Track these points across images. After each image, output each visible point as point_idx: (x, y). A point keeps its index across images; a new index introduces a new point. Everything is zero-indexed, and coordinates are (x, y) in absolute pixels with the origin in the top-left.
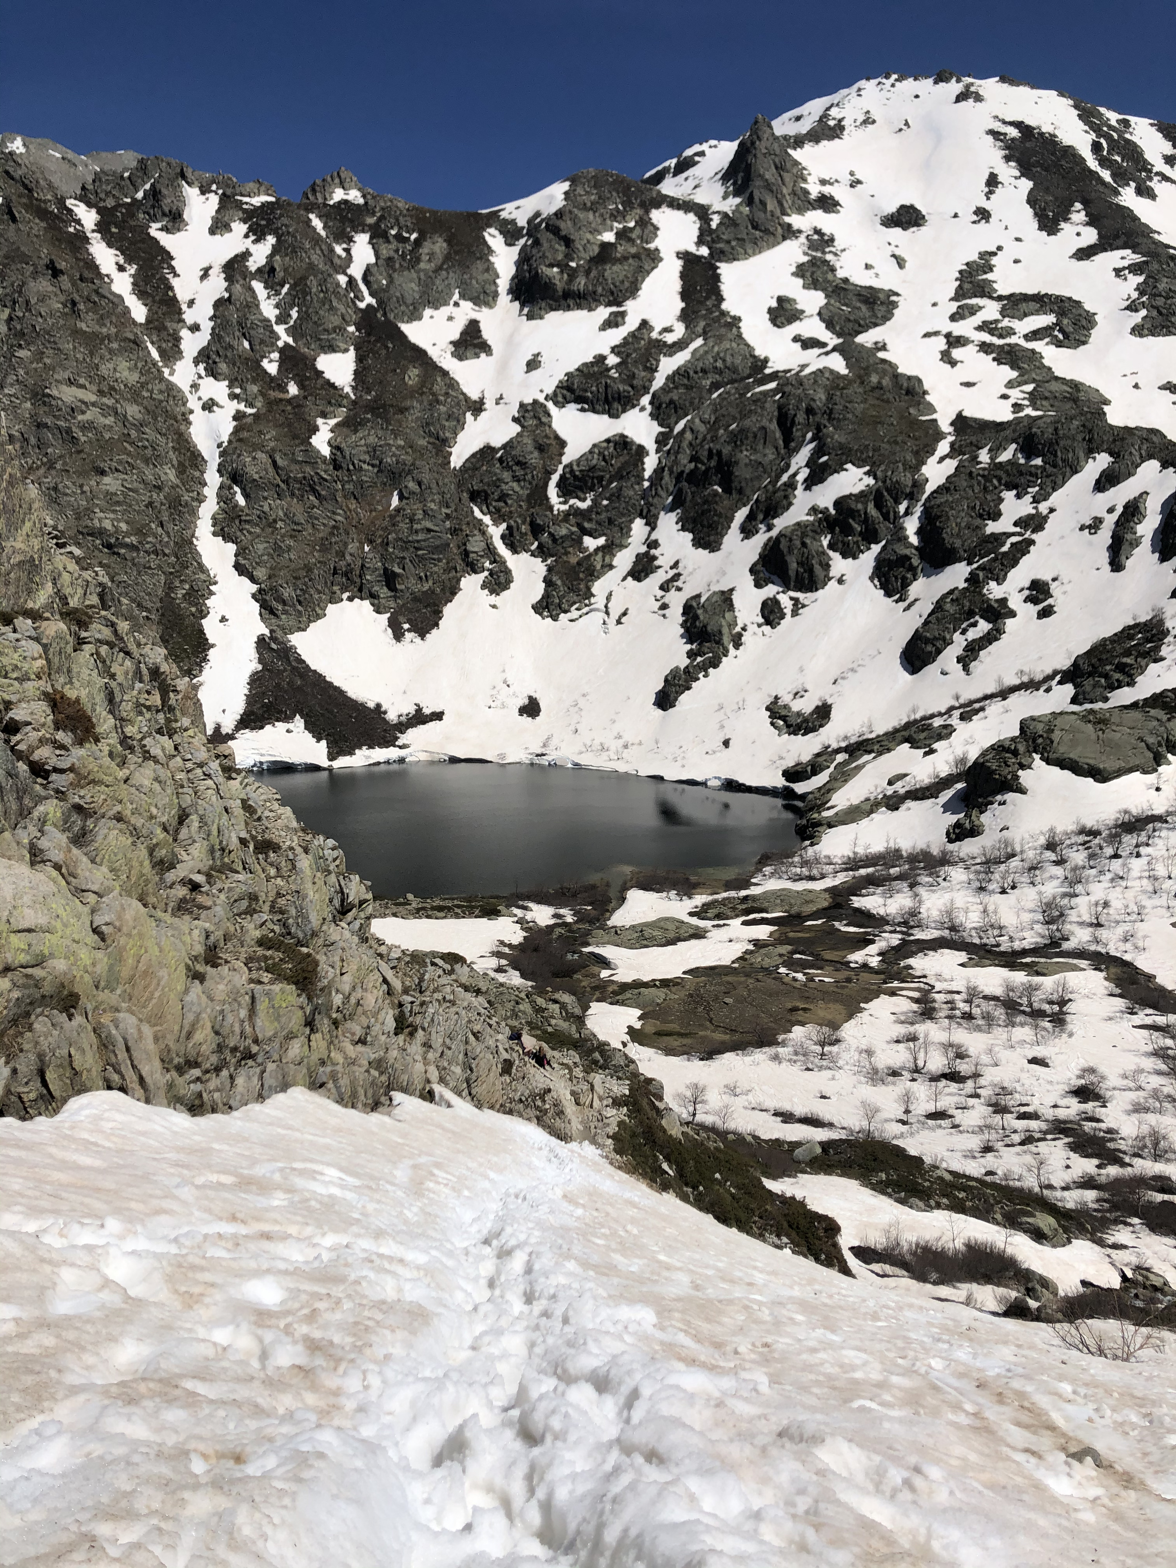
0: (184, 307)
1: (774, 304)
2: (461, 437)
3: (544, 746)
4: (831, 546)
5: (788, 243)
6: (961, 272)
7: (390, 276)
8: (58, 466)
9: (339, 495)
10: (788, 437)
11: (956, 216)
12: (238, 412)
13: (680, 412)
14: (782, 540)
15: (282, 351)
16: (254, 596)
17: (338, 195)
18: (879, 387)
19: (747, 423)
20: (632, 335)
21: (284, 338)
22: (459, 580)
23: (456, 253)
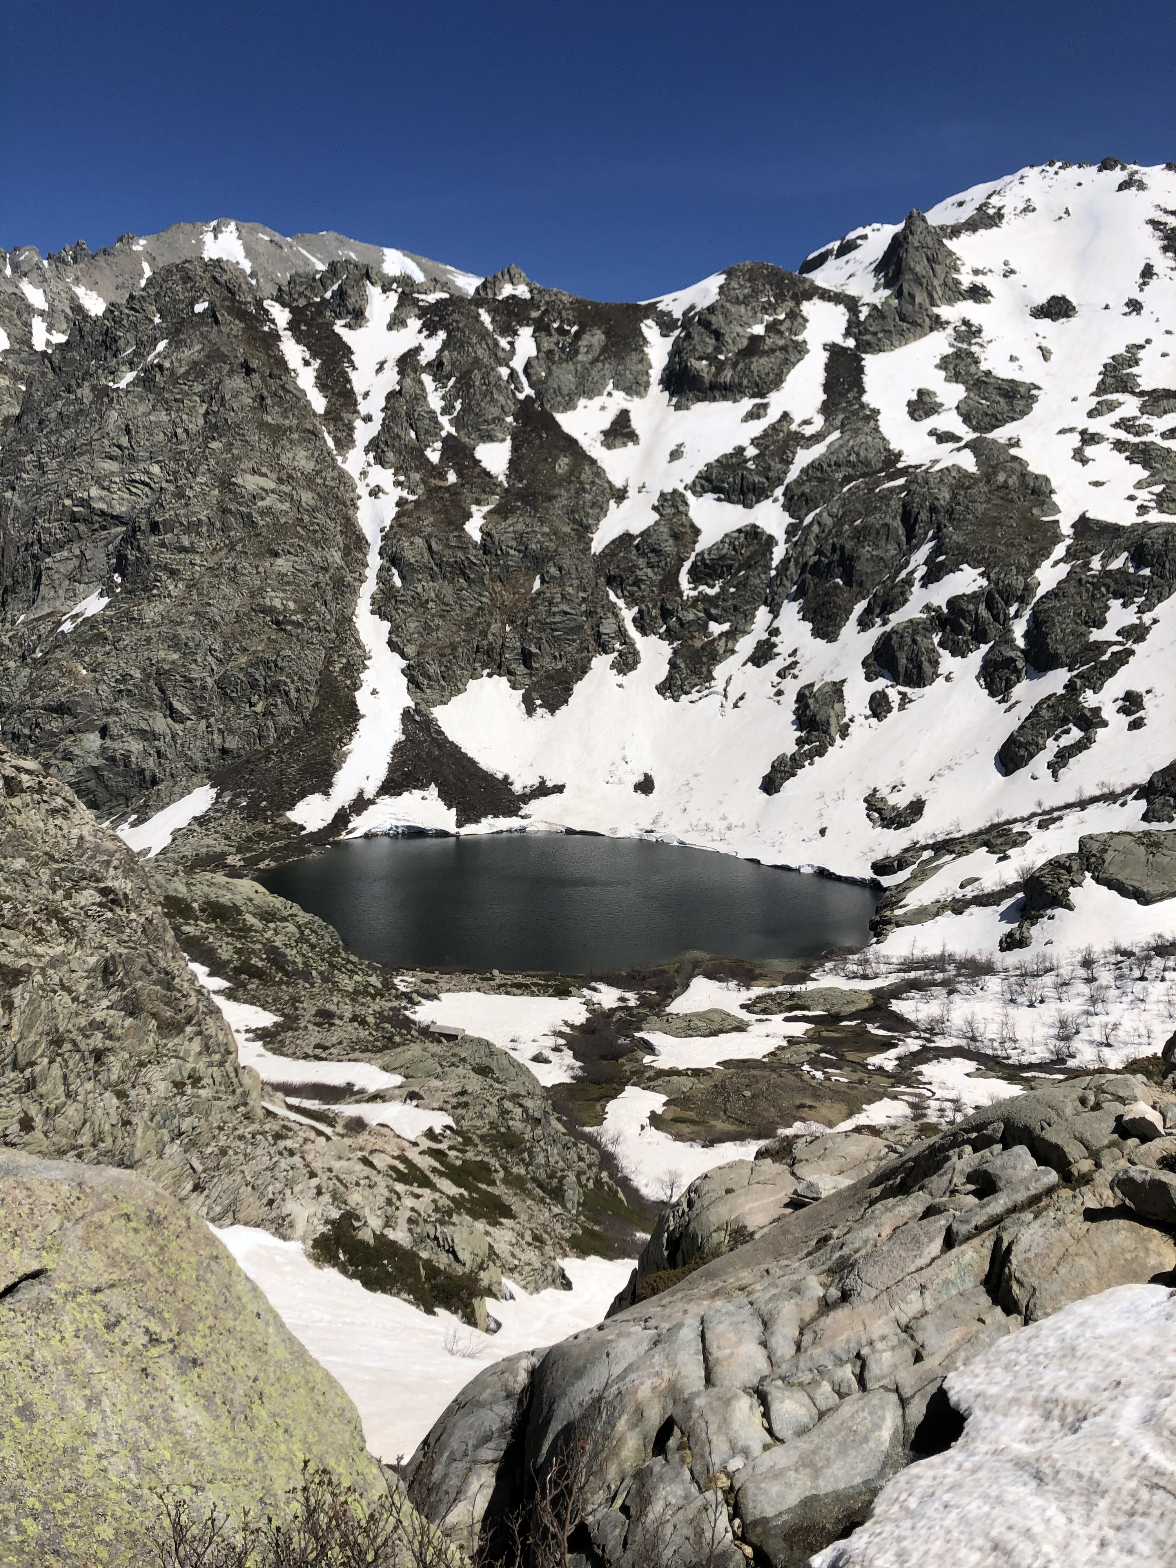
0: (359, 398)
1: (914, 397)
2: (603, 523)
3: (654, 823)
4: (941, 644)
5: (935, 334)
6: (1105, 366)
7: (549, 368)
8: (238, 548)
9: (486, 578)
10: (910, 534)
11: (1107, 307)
12: (401, 498)
13: (811, 504)
14: (894, 637)
15: (445, 441)
16: (403, 671)
17: (507, 290)
18: (1005, 486)
19: (871, 519)
20: (773, 427)
21: (448, 427)
22: (590, 660)
23: (613, 345)
